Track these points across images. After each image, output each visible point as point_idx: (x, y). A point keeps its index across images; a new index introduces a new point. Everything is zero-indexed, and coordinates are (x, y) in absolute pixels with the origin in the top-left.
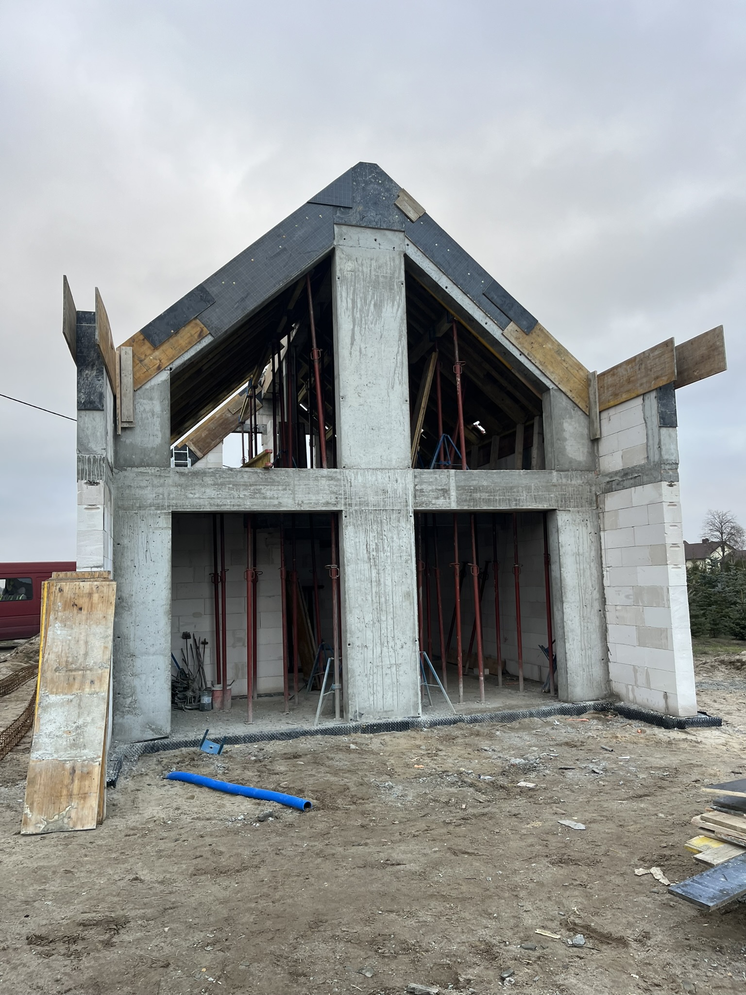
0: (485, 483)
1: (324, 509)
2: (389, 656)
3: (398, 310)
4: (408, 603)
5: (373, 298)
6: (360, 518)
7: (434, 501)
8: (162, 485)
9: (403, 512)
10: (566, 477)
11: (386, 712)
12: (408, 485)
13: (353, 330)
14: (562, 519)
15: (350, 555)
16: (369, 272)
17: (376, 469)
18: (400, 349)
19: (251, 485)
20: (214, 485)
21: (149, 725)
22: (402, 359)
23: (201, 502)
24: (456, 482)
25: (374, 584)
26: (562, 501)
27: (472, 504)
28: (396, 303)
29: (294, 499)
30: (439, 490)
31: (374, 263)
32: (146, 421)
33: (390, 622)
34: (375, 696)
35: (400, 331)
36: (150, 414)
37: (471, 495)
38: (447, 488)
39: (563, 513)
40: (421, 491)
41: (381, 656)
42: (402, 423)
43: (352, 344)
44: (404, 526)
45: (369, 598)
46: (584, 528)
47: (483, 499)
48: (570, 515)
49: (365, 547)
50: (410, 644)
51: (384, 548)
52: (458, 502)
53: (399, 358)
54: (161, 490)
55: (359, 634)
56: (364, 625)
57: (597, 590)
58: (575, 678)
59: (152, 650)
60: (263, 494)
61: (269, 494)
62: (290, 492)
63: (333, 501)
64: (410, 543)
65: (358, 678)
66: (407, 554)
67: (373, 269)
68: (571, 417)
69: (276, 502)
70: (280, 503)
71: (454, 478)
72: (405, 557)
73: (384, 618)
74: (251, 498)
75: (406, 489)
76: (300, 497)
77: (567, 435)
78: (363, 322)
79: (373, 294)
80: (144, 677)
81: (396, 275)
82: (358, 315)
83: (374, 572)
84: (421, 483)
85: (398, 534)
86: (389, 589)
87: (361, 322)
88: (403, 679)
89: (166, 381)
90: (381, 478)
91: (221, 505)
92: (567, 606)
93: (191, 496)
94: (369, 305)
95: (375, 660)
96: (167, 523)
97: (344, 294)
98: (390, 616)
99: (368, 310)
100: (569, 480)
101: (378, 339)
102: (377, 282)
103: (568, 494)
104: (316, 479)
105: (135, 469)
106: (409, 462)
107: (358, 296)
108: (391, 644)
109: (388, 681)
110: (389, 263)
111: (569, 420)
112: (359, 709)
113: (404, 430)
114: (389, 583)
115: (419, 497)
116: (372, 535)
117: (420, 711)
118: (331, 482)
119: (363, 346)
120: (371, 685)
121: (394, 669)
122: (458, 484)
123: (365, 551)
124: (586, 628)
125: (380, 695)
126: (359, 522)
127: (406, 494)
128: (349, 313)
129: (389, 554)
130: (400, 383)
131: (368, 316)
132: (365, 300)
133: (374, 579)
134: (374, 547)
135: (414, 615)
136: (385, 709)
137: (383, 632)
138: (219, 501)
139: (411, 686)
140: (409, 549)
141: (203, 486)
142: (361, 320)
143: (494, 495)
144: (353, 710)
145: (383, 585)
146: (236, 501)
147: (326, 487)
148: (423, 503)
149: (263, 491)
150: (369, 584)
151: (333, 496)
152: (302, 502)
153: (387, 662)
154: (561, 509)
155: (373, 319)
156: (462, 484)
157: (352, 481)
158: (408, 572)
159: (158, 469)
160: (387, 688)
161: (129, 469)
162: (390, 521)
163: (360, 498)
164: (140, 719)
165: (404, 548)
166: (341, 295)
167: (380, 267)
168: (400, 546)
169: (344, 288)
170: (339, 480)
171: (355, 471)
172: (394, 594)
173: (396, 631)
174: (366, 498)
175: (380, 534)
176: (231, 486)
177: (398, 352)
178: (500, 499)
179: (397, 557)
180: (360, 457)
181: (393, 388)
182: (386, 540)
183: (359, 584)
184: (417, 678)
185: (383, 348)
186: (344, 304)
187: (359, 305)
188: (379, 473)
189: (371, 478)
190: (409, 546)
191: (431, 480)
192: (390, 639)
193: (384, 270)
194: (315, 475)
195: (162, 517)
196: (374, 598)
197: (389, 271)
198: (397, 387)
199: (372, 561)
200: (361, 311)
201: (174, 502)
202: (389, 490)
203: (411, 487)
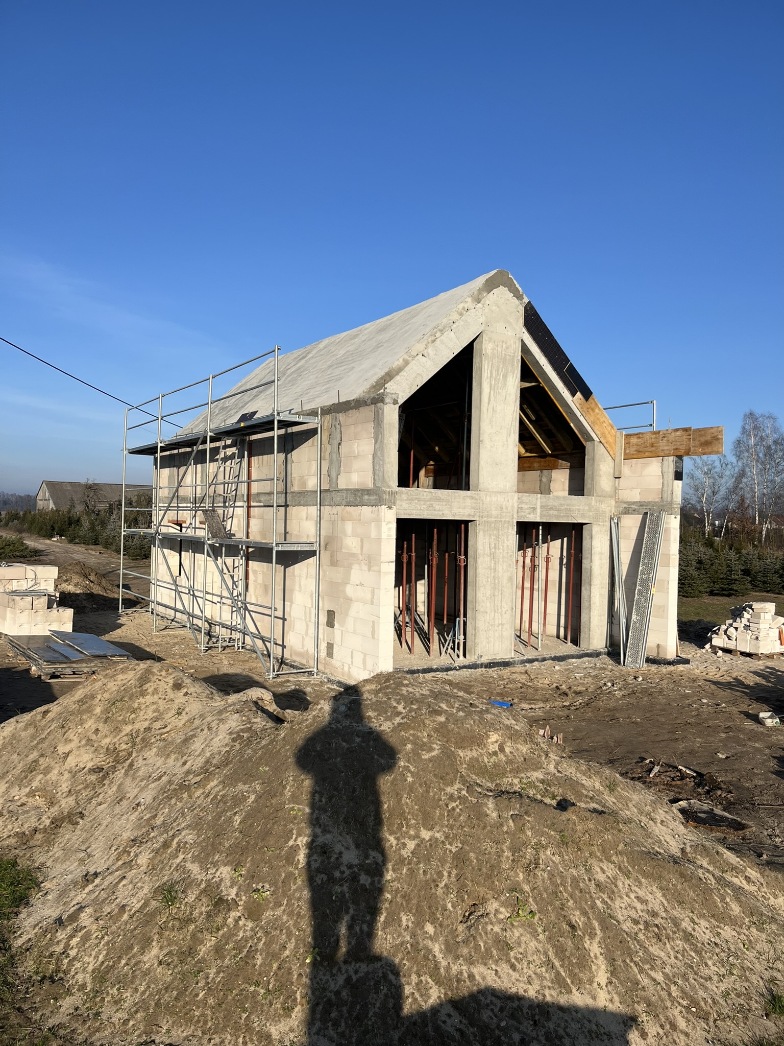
0: (556, 504)
2: (498, 619)
3: (515, 380)
4: (510, 584)
5: (502, 370)
6: (487, 526)
7: (528, 516)
9: (511, 523)
10: (600, 501)
11: (495, 655)
12: (514, 504)
13: (490, 393)
14: (595, 530)
15: (480, 551)
16: (501, 351)
17: (498, 492)
18: (515, 408)
19: (427, 501)
22: (516, 415)
24: (541, 503)
25: (492, 571)
26: (596, 518)
27: (548, 518)
28: (514, 375)
29: (451, 511)
30: (531, 508)
31: (504, 345)
33: (500, 596)
34: (489, 644)
35: (516, 396)
37: (548, 512)
38: (535, 506)
39: (596, 526)
40: (521, 508)
41: (494, 619)
42: (513, 461)
43: (489, 403)
44: (511, 532)
45: (489, 580)
46: (606, 537)
47: (554, 515)
48: (599, 527)
49: (489, 545)
50: (510, 611)
51: (499, 547)
52: (541, 516)
53: (514, 414)
55: (483, 604)
56: (486, 598)
60: (434, 507)
61: (437, 507)
62: (449, 507)
63: (472, 513)
64: (513, 544)
65: (481, 632)
66: (511, 551)
67: (503, 349)
68: (605, 461)
69: (441, 513)
70: (443, 514)
71: (540, 500)
72: (510, 553)
73: (497, 594)
74: (427, 510)
75: (513, 507)
76: (455, 510)
77: (601, 473)
79: (503, 368)
81: (516, 355)
82: (493, 382)
83: (493, 562)
84: (522, 502)
85: (507, 537)
86: (500, 574)
87: (495, 388)
88: (505, 634)
90: (500, 499)
91: (411, 514)
94: (500, 376)
95: (490, 621)
97: (486, 367)
98: (500, 593)
99: (499, 379)
100: (601, 504)
101: (504, 400)
102: (505, 359)
103: (599, 513)
104: (464, 498)
106: (515, 488)
107: (494, 369)
108: (500, 611)
109: (497, 635)
110: (512, 346)
111: (604, 463)
112: (481, 652)
113: (514, 466)
114: (500, 570)
115: (520, 512)
116: (493, 537)
117: (513, 654)
118: (473, 501)
119: (495, 405)
120: (488, 637)
121: (500, 627)
122: (541, 505)
123: (489, 549)
125: (492, 644)
126: (486, 529)
127: (513, 511)
128: (488, 380)
129: (501, 551)
130: (514, 432)
131: (499, 383)
132: (498, 372)
133: (492, 568)
134: (494, 546)
136: (495, 653)
137: (495, 603)
139: (509, 638)
140: (512, 548)
142: (495, 386)
143: (561, 513)
144: (477, 653)
145: (497, 572)
146: (418, 512)
147: (469, 504)
148: (522, 517)
149: (434, 505)
150: (490, 571)
151: (473, 510)
152: (456, 514)
153: (497, 622)
154: (595, 523)
155: (501, 386)
156: (544, 504)
157: (484, 500)
158: (511, 563)
160: (496, 639)
162: (503, 529)
163: (487, 512)
165: (510, 547)
167: (507, 348)
168: (508, 546)
169: (486, 362)
170: (476, 499)
171: (486, 493)
172: (503, 577)
173: (502, 603)
174: (492, 512)
175: (498, 537)
176: (416, 501)
177: (514, 410)
178: (563, 516)
179: (506, 553)
180: (489, 483)
182: (500, 542)
183: (484, 571)
184: (512, 633)
185: (506, 406)
186: (486, 374)
187: (494, 376)
188: (499, 495)
189: (494, 498)
190: (513, 546)
191: (527, 501)
192: (499, 608)
193: (509, 350)
194: (463, 495)
196: (492, 581)
197: (512, 352)
198: (512, 435)
199: (493, 556)
200: (495, 379)
202: (504, 507)
203: (516, 505)
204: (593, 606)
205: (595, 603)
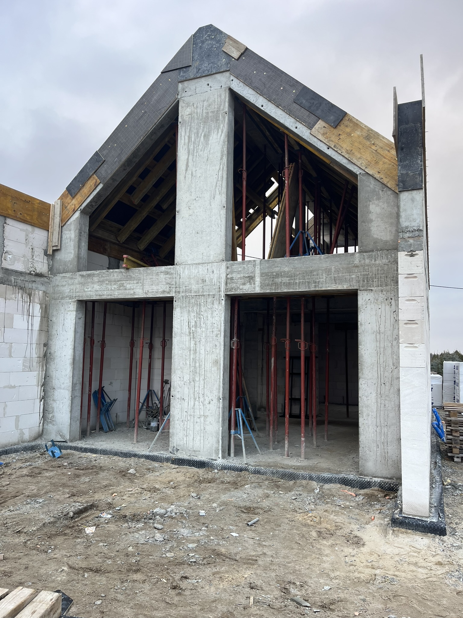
0: (286, 269)
1: (161, 296)
2: (200, 409)
3: (221, 136)
4: (215, 368)
5: (203, 131)
6: (185, 302)
7: (241, 287)
8: (73, 284)
9: (217, 297)
10: (370, 257)
11: (194, 451)
12: (221, 275)
13: (188, 159)
14: (363, 299)
15: (176, 329)
16: (201, 111)
17: (199, 264)
18: (221, 166)
19: (118, 281)
20: (98, 282)
21: (59, 433)
22: (223, 174)
23: (91, 293)
24: (261, 269)
25: (192, 352)
26: (364, 281)
27: (274, 287)
28: (220, 130)
29: (143, 289)
30: (246, 277)
31: (206, 104)
32: (67, 245)
33: (202, 382)
34: (188, 438)
35: (222, 152)
36: (69, 240)
37: (273, 280)
38: (253, 275)
39: (365, 293)
40: (232, 279)
41: (193, 408)
42: (219, 226)
43: (186, 170)
44: (217, 307)
45: (188, 363)
46: (388, 307)
47: (284, 283)
48: (372, 294)
49: (187, 324)
50: (215, 401)
51: (200, 324)
52: (262, 287)
53: (220, 173)
54: (72, 287)
55: (179, 390)
56: (183, 383)
58: (368, 452)
59: (63, 386)
60: (125, 287)
61: (128, 286)
62: (141, 285)
63: (167, 290)
64: (220, 321)
65: (177, 422)
66: (218, 330)
67: (204, 108)
68: (379, 199)
69: (132, 292)
70: (134, 292)
71: (259, 266)
72: (216, 332)
73: (197, 379)
74: (118, 290)
75: (219, 278)
76: (147, 288)
77: (372, 216)
78: (195, 151)
79: (204, 127)
80: (58, 402)
81: (222, 107)
82: (192, 147)
83: (193, 343)
84: (232, 272)
85: (212, 314)
86: (202, 356)
87: (194, 152)
88: (209, 428)
89: (78, 217)
90: (202, 271)
91: (102, 295)
92: (364, 382)
93: (86, 290)
94: (200, 137)
95: (189, 411)
96: (74, 308)
97: (183, 134)
98: (202, 378)
99: (199, 141)
100: (373, 260)
101: (205, 162)
102: (207, 117)
103: (371, 274)
104: (157, 274)
105: (61, 275)
106: (222, 256)
107: (193, 133)
108: (202, 399)
109: (197, 428)
110: (216, 100)
111: (376, 202)
112: (176, 445)
113: (221, 231)
114: (202, 352)
115: (230, 284)
116: (192, 314)
117: (220, 456)
118: (167, 276)
119: (194, 169)
120: (186, 428)
121: (202, 419)
122: (262, 271)
123: (187, 327)
124: (382, 406)
125: (191, 438)
126: (184, 305)
127: (219, 282)
128: (186, 147)
129: (204, 329)
130: (220, 193)
131: (199, 146)
132: (198, 134)
133: (192, 349)
134: (194, 324)
135: (220, 379)
136: (194, 449)
137: (196, 389)
138: (100, 292)
139: (214, 434)
140: (219, 326)
141: (93, 283)
142: (194, 150)
143: (295, 279)
144: (172, 445)
145: (198, 353)
146: (109, 292)
147: (164, 280)
148: (232, 289)
149: (125, 285)
150: (189, 352)
151: (168, 286)
152: (148, 291)
154: (362, 289)
155: (202, 148)
156: (266, 271)
157: (181, 274)
159: (71, 274)
160: (197, 433)
161: (58, 274)
162: (206, 304)
163: (185, 287)
164: (55, 427)
165: (216, 325)
166: (181, 135)
167: (209, 105)
168: (213, 324)
169: (183, 129)
170: (172, 274)
171: (183, 266)
172: (206, 360)
173: (205, 390)
174: (190, 286)
175: (199, 314)
176: (107, 282)
177: (220, 169)
178: (299, 283)
179: (210, 332)
180: (187, 255)
181: (214, 198)
182: (202, 319)
183: (181, 351)
184: (219, 429)
185: (208, 168)
186: (183, 142)
187: (193, 139)
188: (200, 266)
189: (194, 271)
190: (220, 323)
191: (240, 269)
192: (201, 396)
193: (213, 106)
194: (157, 271)
195: (72, 303)
196: (191, 363)
197: (216, 106)
198: (218, 197)
199: (192, 334)
200: (194, 143)
201: (78, 294)
202: (207, 280)
203: (223, 276)
204: (364, 409)
205: (368, 406)
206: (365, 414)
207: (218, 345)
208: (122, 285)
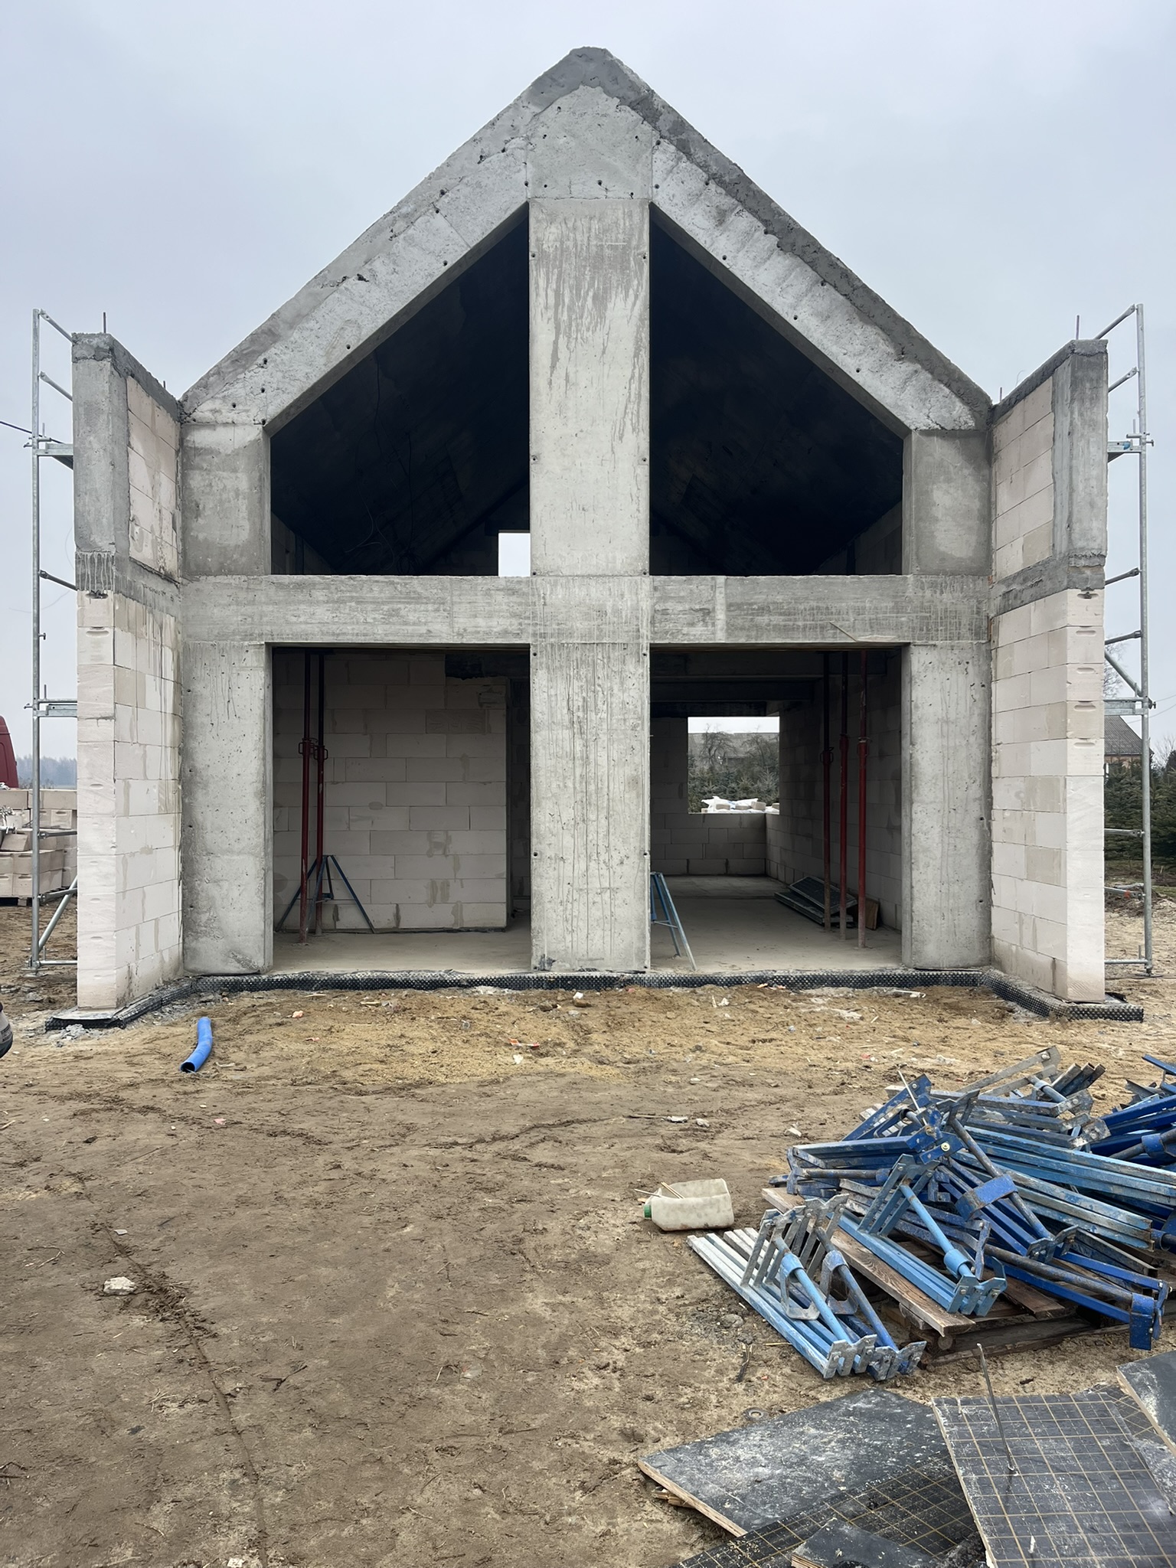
0: (779, 598)
1: (499, 641)
2: (600, 876)
3: (634, 304)
4: (634, 794)
5: (591, 285)
6: (558, 658)
7: (685, 630)
8: (252, 603)
9: (632, 648)
10: (933, 585)
11: (591, 960)
12: (641, 603)
13: (556, 343)
14: (919, 662)
15: (540, 715)
16: (586, 240)
17: (589, 576)
18: (637, 371)
19: (383, 603)
20: (327, 602)
21: (234, 953)
22: (640, 388)
23: (308, 628)
24: (727, 596)
25: (578, 762)
26: (921, 630)
27: (754, 633)
28: (631, 292)
29: (451, 625)
30: (697, 611)
31: (595, 225)
32: (227, 505)
33: (604, 822)
34: (575, 935)
35: (638, 340)
36: (232, 494)
37: (752, 620)
38: (710, 607)
39: (923, 651)
40: (665, 612)
41: (586, 876)
42: (635, 498)
43: (553, 367)
44: (632, 670)
45: (570, 784)
46: (962, 677)
47: (774, 626)
48: (935, 652)
49: (565, 703)
50: (634, 858)
51: (596, 705)
52: (729, 631)
53: (633, 386)
54: (249, 609)
55: (553, 840)
56: (560, 826)
57: (978, 783)
58: (926, 928)
59: (237, 847)
60: (402, 617)
61: (412, 617)
62: (446, 614)
63: (514, 628)
64: (641, 698)
65: (548, 906)
66: (636, 716)
67: (593, 234)
68: (949, 480)
69: (423, 630)
70: (429, 631)
71: (723, 590)
72: (632, 721)
73: (593, 817)
74: (383, 623)
75: (637, 608)
76: (462, 622)
77: (938, 513)
78: (574, 328)
79: (593, 278)
80: (225, 885)
81: (634, 243)
82: (565, 317)
83: (579, 742)
84: (665, 598)
85: (622, 683)
86: (603, 771)
87: (570, 329)
88: (621, 912)
89: (257, 441)
90: (596, 592)
91: (338, 635)
92: (920, 809)
93: (294, 619)
94: (585, 300)
95: (576, 881)
96: (258, 661)
97: (542, 283)
98: (602, 815)
99: (583, 306)
100: (938, 592)
101: (599, 355)
102: (600, 257)
103: (933, 617)
104: (488, 593)
105: (211, 578)
106: (644, 564)
107: (566, 285)
108: (604, 856)
109: (596, 913)
110: (621, 222)
111: (944, 486)
112: (549, 953)
113: (638, 510)
114: (603, 761)
115: (661, 622)
116: (576, 684)
117: (648, 963)
118: (514, 599)
119: (571, 370)
120: (569, 917)
121: (606, 896)
122: (731, 600)
123: (565, 711)
124: (952, 848)
125: (583, 935)
126: (557, 664)
127: (638, 619)
128: (550, 314)
129: (604, 715)
130: (634, 430)
131: (581, 317)
132: (578, 290)
133: (578, 755)
134: (580, 704)
135: (643, 814)
136: (591, 955)
137: (590, 838)
138: (335, 627)
139: (634, 923)
140: (639, 709)
141: (311, 603)
142: (570, 325)
143: (795, 620)
144: (540, 954)
145: (593, 765)
146: (358, 629)
147: (505, 607)
148: (667, 633)
149: (402, 613)
150: (571, 762)
151: (515, 621)
152: (465, 630)
153: (595, 884)
154: (918, 642)
155: (590, 323)
156: (738, 600)
157: (547, 597)
158: (635, 744)
159: (244, 578)
160: (595, 924)
161: (203, 578)
162: (609, 662)
163: (558, 624)
164: (220, 944)
165: (631, 707)
166: (537, 283)
167: (605, 231)
168: (624, 704)
169: (543, 272)
170: (525, 595)
171: (552, 579)
172: (611, 778)
173: (612, 838)
174: (569, 624)
175: (592, 683)
176: (353, 604)
177: (633, 377)
178: (805, 627)
179: (618, 720)
180: (561, 556)
181: (621, 438)
182: (600, 693)
183: (553, 762)
184: (644, 912)
185: (606, 371)
186: (542, 300)
187: (567, 300)
188: (593, 582)
189: (579, 592)
190: (639, 703)
191: (682, 594)
192: (602, 850)
193: (613, 235)
194: (486, 587)
195: (251, 651)
196: (577, 785)
197: (621, 237)
198: (630, 437)
199: (578, 727)
200: (570, 309)
201: (269, 628)
202: (609, 611)
203: (646, 605)
204: (921, 856)
205: (926, 850)
206: (921, 864)
207: (638, 747)
208: (395, 613)
